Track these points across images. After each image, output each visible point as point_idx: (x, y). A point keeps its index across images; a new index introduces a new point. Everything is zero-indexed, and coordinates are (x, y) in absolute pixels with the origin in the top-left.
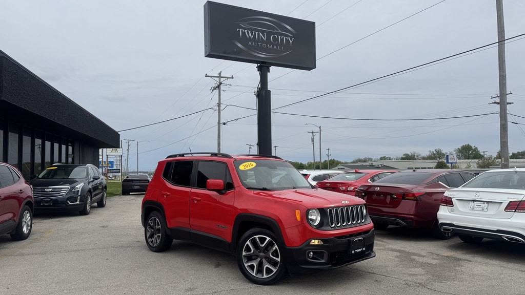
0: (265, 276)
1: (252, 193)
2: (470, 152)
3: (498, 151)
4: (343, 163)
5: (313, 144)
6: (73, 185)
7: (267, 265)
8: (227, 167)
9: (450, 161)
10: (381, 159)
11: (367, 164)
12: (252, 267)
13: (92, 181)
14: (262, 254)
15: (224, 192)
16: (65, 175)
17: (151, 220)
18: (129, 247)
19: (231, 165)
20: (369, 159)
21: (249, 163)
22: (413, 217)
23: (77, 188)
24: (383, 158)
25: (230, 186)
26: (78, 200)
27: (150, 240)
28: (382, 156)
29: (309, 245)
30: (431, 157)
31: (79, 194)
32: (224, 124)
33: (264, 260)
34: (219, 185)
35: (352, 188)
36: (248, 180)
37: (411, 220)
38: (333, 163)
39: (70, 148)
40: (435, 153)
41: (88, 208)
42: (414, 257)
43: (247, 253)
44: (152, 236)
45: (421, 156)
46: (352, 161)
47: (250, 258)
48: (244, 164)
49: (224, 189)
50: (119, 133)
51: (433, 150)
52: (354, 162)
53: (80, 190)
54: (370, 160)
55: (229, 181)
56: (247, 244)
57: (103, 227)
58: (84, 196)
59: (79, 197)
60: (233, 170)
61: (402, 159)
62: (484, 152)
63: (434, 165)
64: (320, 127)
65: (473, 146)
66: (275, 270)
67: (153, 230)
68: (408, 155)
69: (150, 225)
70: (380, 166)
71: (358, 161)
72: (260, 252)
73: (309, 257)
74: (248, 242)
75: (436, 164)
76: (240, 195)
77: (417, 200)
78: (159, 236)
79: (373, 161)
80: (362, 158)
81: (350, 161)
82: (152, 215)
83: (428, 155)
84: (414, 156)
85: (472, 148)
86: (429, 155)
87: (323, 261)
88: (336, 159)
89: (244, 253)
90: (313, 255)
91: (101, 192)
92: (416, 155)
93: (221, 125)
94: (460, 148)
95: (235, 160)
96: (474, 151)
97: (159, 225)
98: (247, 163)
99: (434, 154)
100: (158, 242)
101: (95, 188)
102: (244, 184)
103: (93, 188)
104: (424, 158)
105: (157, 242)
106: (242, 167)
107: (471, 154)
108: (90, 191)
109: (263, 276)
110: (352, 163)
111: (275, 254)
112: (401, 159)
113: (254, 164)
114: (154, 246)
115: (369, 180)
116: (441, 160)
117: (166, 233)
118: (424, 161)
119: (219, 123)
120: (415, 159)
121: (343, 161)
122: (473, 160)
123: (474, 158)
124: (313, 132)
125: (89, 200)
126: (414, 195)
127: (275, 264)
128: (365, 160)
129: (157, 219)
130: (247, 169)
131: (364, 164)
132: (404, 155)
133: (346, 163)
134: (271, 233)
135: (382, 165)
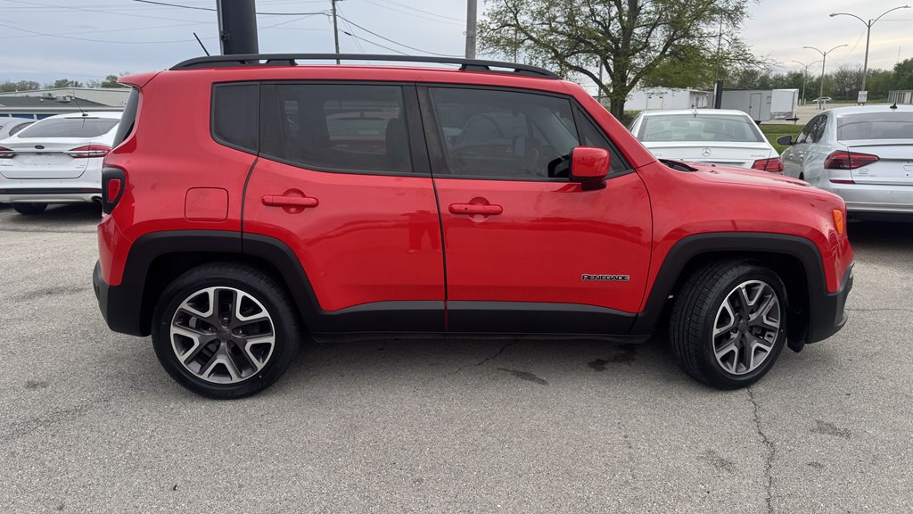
7: (756, 344)
8: (579, 108)
11: (36, 94)
14: (742, 322)
20: (31, 84)
24: (61, 84)
28: (57, 79)
43: (723, 329)
54: (33, 86)
56: (723, 308)
61: (105, 85)
66: (769, 349)
68: (116, 78)
70: (68, 99)
72: (741, 319)
74: (725, 303)
79: (43, 88)
80: (15, 81)
89: (716, 331)
112: (102, 87)
128: (25, 87)
131: (31, 94)
132: (108, 78)
135: (71, 97)
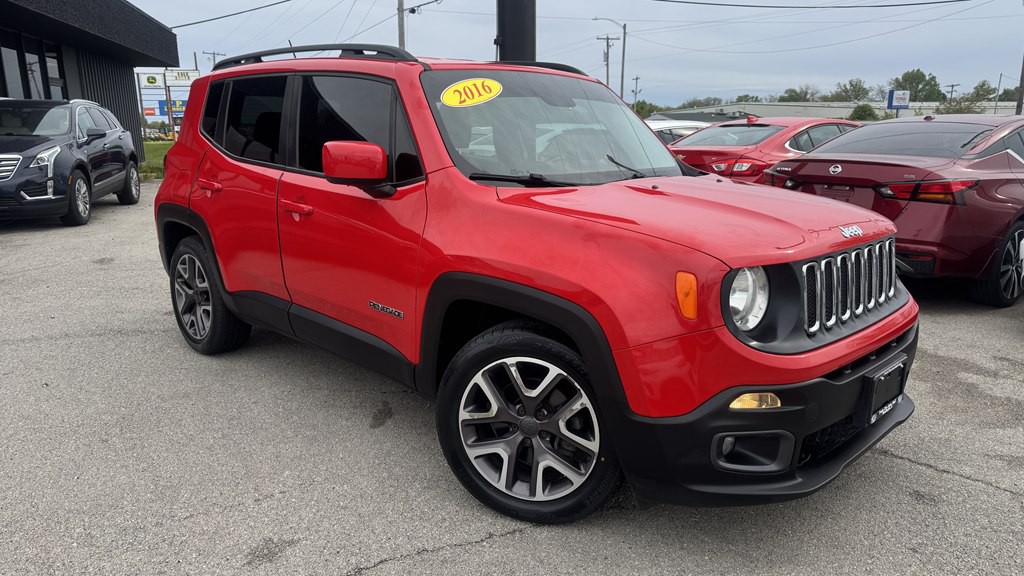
0: (540, 496)
1: (489, 196)
2: (920, 86)
3: (976, 85)
4: (661, 110)
5: (607, 65)
6: (30, 152)
7: (547, 461)
8: (398, 95)
9: (895, 103)
10: (740, 99)
11: (712, 110)
12: (494, 461)
13: (87, 143)
14: (529, 420)
15: (387, 188)
16: (24, 125)
17: (183, 263)
18: (137, 332)
19: (412, 85)
20: (715, 100)
21: (479, 82)
22: (935, 249)
23: (42, 159)
24: (743, 99)
25: (408, 168)
26: (50, 190)
27: (187, 318)
28: (742, 95)
29: (724, 411)
30: (840, 97)
31: (50, 175)
32: (413, 11)
33: (536, 441)
34: (367, 163)
35: (745, 167)
36: (472, 147)
37: (930, 259)
38: (642, 108)
39: (52, 65)
40: (848, 87)
41: (81, 208)
42: (963, 375)
43: (477, 416)
44: (190, 308)
45: (819, 95)
46: (680, 104)
47: (485, 432)
48: (460, 86)
49: (389, 178)
50: (174, 31)
51: (845, 81)
52: (684, 107)
53: (50, 164)
54: (717, 101)
55: (403, 147)
56: (476, 386)
57: (102, 261)
58: (65, 179)
59: (50, 183)
60: (419, 104)
61: (782, 99)
62: (953, 86)
63: (848, 112)
64: (625, 27)
65: (927, 74)
66: (577, 481)
67: (191, 292)
68: (793, 91)
69: (181, 276)
70: (737, 115)
71: (692, 105)
72: (523, 412)
73: (720, 454)
74: (478, 379)
75: (851, 111)
76: (447, 201)
77: (954, 203)
78: (206, 312)
79: (723, 103)
80: (702, 98)
81: (675, 106)
82: (181, 248)
83: (833, 92)
84: (806, 93)
85: (924, 76)
86: (837, 93)
87: (772, 467)
88: (648, 102)
89: (464, 415)
90: (734, 444)
91: (120, 170)
92: (809, 91)
93: (406, 13)
94: (900, 78)
95: (427, 68)
96: (928, 83)
97: (204, 281)
98: (469, 83)
99: (846, 91)
100: (207, 329)
101: (99, 161)
102: (457, 161)
103: (91, 160)
104: (825, 99)
105: (204, 329)
106: (450, 98)
107: (922, 90)
108: (80, 166)
109: (533, 492)
110: (679, 108)
111: (578, 425)
112: (779, 101)
113: (496, 87)
114: (198, 338)
115: (787, 145)
116: (861, 103)
117: (224, 305)
118: (826, 104)
119: (401, 10)
120: (808, 100)
121: (661, 104)
122: (925, 104)
123: (927, 99)
124: (608, 39)
125: (84, 189)
126: (946, 188)
127: (577, 458)
128: (707, 103)
129: (198, 263)
130: (469, 103)
131: (706, 110)
132: (786, 92)
133: (668, 109)
134: (569, 354)
135: (740, 112)
